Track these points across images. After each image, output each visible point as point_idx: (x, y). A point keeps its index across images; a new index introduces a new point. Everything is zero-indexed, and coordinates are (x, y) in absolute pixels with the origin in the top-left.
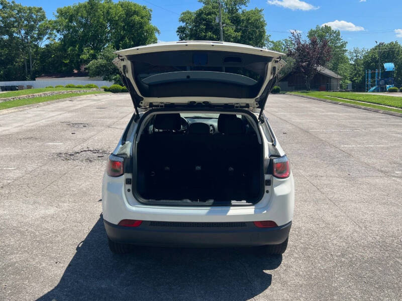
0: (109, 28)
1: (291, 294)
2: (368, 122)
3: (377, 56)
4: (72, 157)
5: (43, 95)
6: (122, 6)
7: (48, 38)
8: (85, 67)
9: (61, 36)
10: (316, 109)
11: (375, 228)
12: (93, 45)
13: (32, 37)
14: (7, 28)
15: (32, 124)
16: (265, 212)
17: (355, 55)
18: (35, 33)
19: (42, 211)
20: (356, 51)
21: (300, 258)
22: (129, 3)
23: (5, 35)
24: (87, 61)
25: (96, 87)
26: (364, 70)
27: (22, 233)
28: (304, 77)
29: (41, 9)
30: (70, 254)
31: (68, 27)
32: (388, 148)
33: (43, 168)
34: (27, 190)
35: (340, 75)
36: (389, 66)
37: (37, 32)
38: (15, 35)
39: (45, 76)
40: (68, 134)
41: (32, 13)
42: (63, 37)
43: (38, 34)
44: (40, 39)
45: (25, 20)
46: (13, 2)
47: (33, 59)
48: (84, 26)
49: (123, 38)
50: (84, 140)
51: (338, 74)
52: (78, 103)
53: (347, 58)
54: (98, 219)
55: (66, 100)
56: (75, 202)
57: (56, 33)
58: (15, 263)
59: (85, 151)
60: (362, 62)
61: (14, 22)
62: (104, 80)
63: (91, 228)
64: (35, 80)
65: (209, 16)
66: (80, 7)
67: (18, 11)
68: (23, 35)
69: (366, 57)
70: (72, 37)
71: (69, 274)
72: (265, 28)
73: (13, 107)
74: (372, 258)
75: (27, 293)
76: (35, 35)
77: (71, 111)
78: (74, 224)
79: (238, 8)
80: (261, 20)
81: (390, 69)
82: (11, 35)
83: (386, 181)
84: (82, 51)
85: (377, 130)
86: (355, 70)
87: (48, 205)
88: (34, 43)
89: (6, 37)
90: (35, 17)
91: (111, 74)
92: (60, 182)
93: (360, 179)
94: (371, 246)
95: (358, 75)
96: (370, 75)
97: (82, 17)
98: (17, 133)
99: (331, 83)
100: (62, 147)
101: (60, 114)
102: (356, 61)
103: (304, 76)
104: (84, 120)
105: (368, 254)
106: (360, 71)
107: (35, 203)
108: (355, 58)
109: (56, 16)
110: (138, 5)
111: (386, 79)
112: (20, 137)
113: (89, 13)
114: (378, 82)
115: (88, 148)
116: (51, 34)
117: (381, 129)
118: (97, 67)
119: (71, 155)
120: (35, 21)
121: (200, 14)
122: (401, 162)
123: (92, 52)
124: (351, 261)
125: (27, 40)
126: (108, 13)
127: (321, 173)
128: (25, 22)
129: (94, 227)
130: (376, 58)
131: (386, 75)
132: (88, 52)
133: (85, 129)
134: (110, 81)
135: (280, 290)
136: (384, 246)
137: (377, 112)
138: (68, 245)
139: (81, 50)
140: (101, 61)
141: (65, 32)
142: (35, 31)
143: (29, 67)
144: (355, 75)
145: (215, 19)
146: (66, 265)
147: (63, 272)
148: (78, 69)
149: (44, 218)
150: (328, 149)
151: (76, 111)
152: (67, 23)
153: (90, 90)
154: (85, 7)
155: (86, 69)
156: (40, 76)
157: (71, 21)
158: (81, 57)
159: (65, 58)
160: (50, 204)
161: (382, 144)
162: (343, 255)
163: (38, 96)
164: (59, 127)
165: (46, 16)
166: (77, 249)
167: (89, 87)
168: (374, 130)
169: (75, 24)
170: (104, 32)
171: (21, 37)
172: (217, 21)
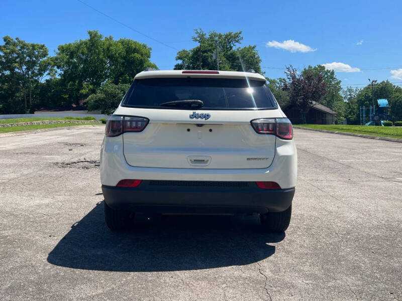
0: (109, 65)
1: (297, 260)
2: (366, 145)
3: (370, 94)
4: (69, 166)
5: (41, 124)
6: (122, 43)
7: (49, 74)
8: (84, 101)
9: (61, 72)
10: (313, 136)
11: (380, 215)
12: (92, 80)
13: (33, 73)
14: (8, 64)
15: (29, 144)
16: (268, 171)
17: (348, 93)
18: (37, 68)
19: (37, 201)
20: (350, 90)
21: (304, 235)
22: (129, 41)
23: (6, 71)
24: (86, 96)
25: (94, 119)
26: (358, 109)
27: (16, 216)
28: (299, 111)
29: (43, 46)
30: (65, 230)
31: (68, 63)
32: (387, 162)
33: (38, 172)
34: (22, 187)
35: (335, 111)
36: (383, 102)
37: (38, 68)
38: (17, 70)
39: (44, 110)
40: (66, 150)
41: (35, 49)
42: (63, 73)
43: (39, 69)
44: (41, 74)
45: (27, 56)
46: (17, 39)
47: (33, 94)
48: (85, 61)
49: (122, 74)
50: (81, 155)
51: (333, 110)
52: (75, 130)
53: (341, 97)
54: (94, 207)
55: (63, 129)
56: (70, 195)
57: (57, 69)
58: (7, 236)
59: (82, 162)
60: (356, 100)
61: (17, 58)
62: (102, 114)
63: (87, 213)
64: (34, 113)
65: (206, 54)
66: (81, 44)
67: (21, 47)
68: (24, 70)
69: (359, 95)
70: (72, 72)
71: (63, 244)
72: (260, 64)
73: (11, 131)
74: (379, 235)
75: (19, 257)
76: (36, 71)
77: (69, 136)
78: (69, 210)
79: (232, 45)
80: (256, 56)
81: (383, 104)
82: (12, 70)
83: (387, 184)
84: (82, 85)
85: (375, 150)
86: (349, 108)
87: (43, 197)
88: (34, 78)
89: (7, 73)
90: (37, 53)
91: (109, 108)
92: (56, 182)
93: (361, 183)
94: (377, 228)
95: (352, 113)
96: (364, 112)
97: (83, 53)
98: (15, 150)
99: (326, 117)
100: (59, 159)
101: (58, 138)
102: (349, 99)
103: (300, 109)
104: (82, 142)
105: (373, 233)
106: (354, 109)
107: (29, 195)
108: (349, 96)
109: (57, 53)
110: (138, 43)
111: (380, 115)
112: (17, 152)
113: (89, 49)
114: (373, 117)
115: (85, 159)
116: (51, 70)
117: (378, 150)
118: (96, 101)
119: (67, 164)
120: (37, 57)
121: (197, 52)
122: (401, 172)
123: (91, 87)
124: (357, 238)
125: (28, 75)
126: (108, 49)
127: (321, 178)
128: (27, 58)
129: (90, 212)
130: (370, 96)
131: (381, 111)
132: (88, 87)
133: (82, 147)
134: (108, 114)
135: (284, 257)
136: (390, 228)
137: (373, 138)
138: (63, 224)
139: (80, 85)
140: (100, 95)
141: (66, 68)
142: (37, 66)
143: (28, 102)
144: (350, 113)
145: (212, 56)
146: (61, 238)
147: (57, 243)
148: (77, 103)
149: (39, 206)
150: (327, 162)
151: (73, 135)
152: (68, 59)
153: (89, 122)
154: (86, 43)
155: (85, 103)
156: (39, 110)
157: (72, 57)
158: (80, 92)
159: (65, 93)
160: (45, 197)
161: (380, 159)
162: (348, 234)
163: (36, 124)
164: (57, 146)
165: (49, 53)
166: (72, 227)
167: (87, 119)
168: (372, 150)
169: (75, 60)
170: (104, 69)
171: (22, 72)
172: (214, 58)
